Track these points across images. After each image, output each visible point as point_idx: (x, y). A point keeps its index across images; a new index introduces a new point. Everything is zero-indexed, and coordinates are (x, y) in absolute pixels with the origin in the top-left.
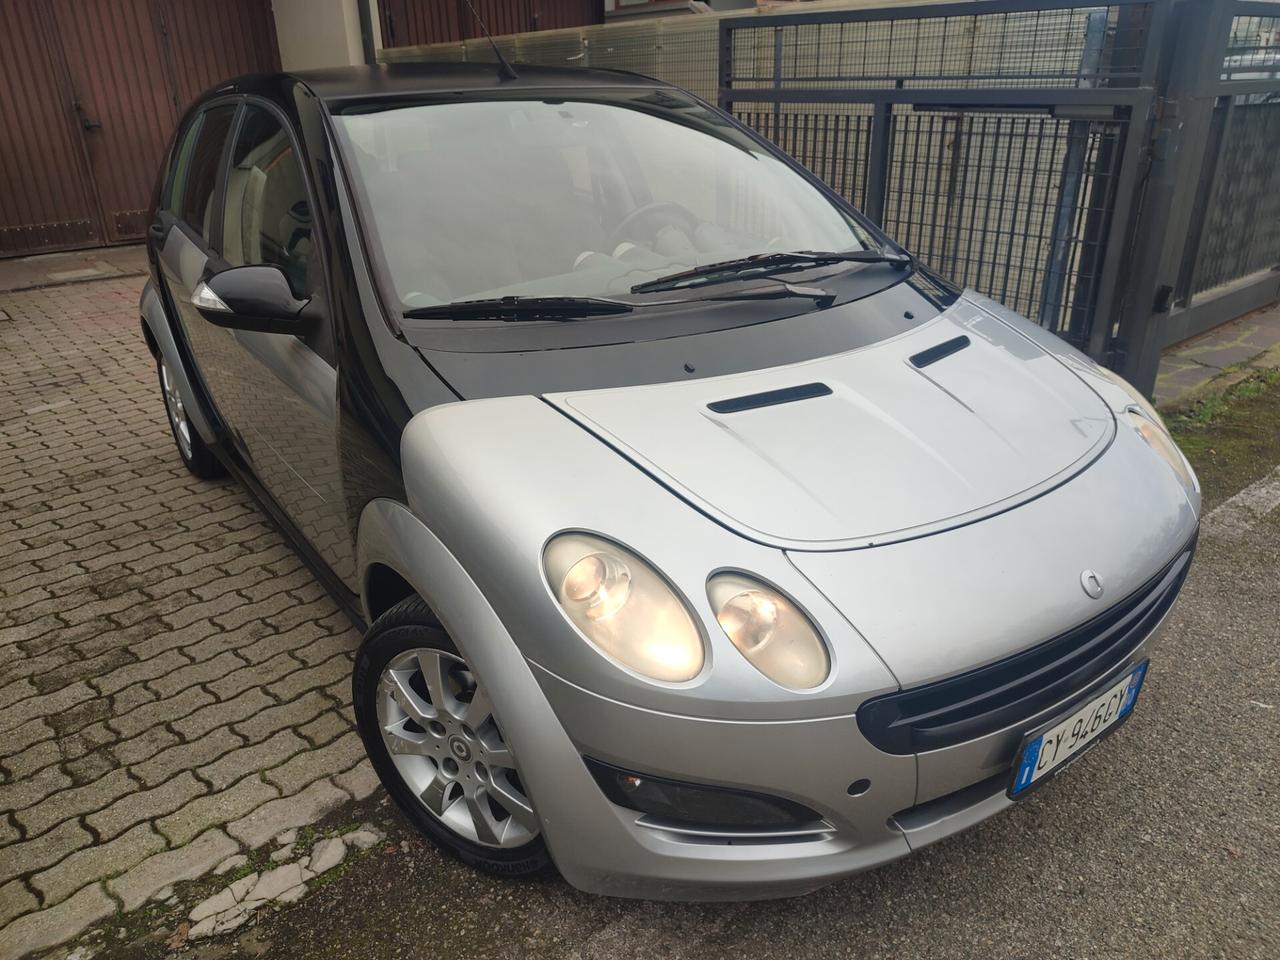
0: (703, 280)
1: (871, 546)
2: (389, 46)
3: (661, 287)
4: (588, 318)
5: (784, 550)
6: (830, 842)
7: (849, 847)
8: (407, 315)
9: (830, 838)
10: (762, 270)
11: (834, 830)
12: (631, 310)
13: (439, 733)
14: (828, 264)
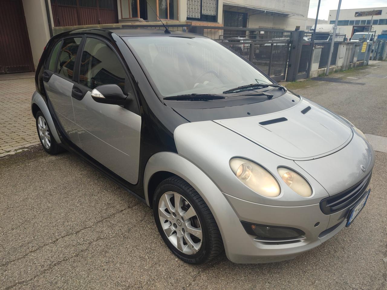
0: (239, 90)
1: (314, 159)
2: (57, 26)
3: (229, 92)
4: (213, 100)
5: (294, 161)
6: (303, 242)
7: (308, 243)
8: (164, 99)
9: (303, 241)
10: (252, 88)
11: (306, 238)
12: (224, 98)
13: (175, 217)
14: (265, 87)
